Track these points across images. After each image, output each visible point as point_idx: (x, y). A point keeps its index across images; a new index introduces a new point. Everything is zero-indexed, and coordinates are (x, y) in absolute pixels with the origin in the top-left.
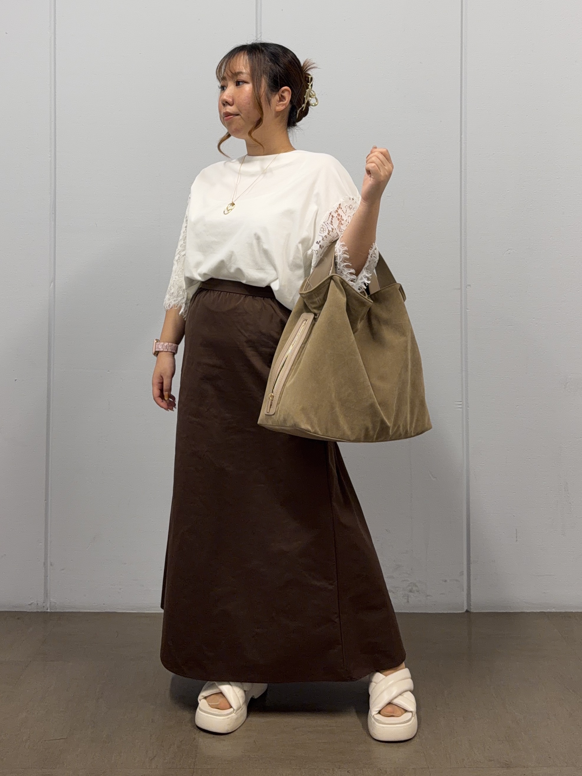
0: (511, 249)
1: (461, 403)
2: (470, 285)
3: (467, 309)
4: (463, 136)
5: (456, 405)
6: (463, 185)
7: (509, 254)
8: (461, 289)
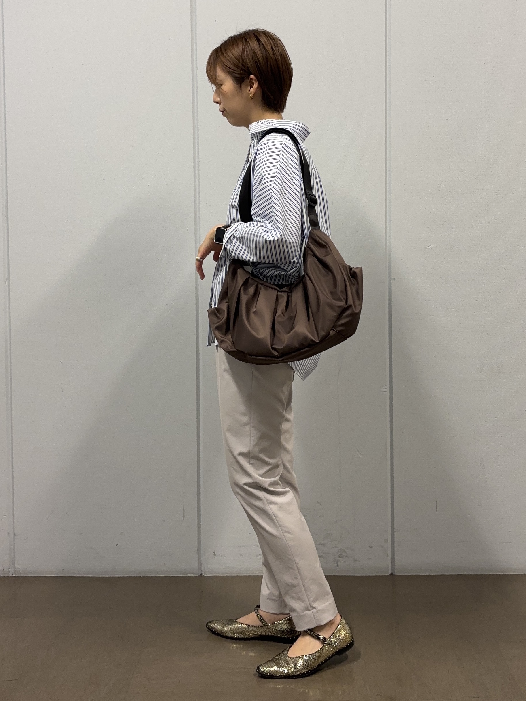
0: (432, 245)
1: (386, 387)
2: (394, 279)
3: (392, 301)
4: (387, 139)
5: (382, 389)
7: (431, 249)
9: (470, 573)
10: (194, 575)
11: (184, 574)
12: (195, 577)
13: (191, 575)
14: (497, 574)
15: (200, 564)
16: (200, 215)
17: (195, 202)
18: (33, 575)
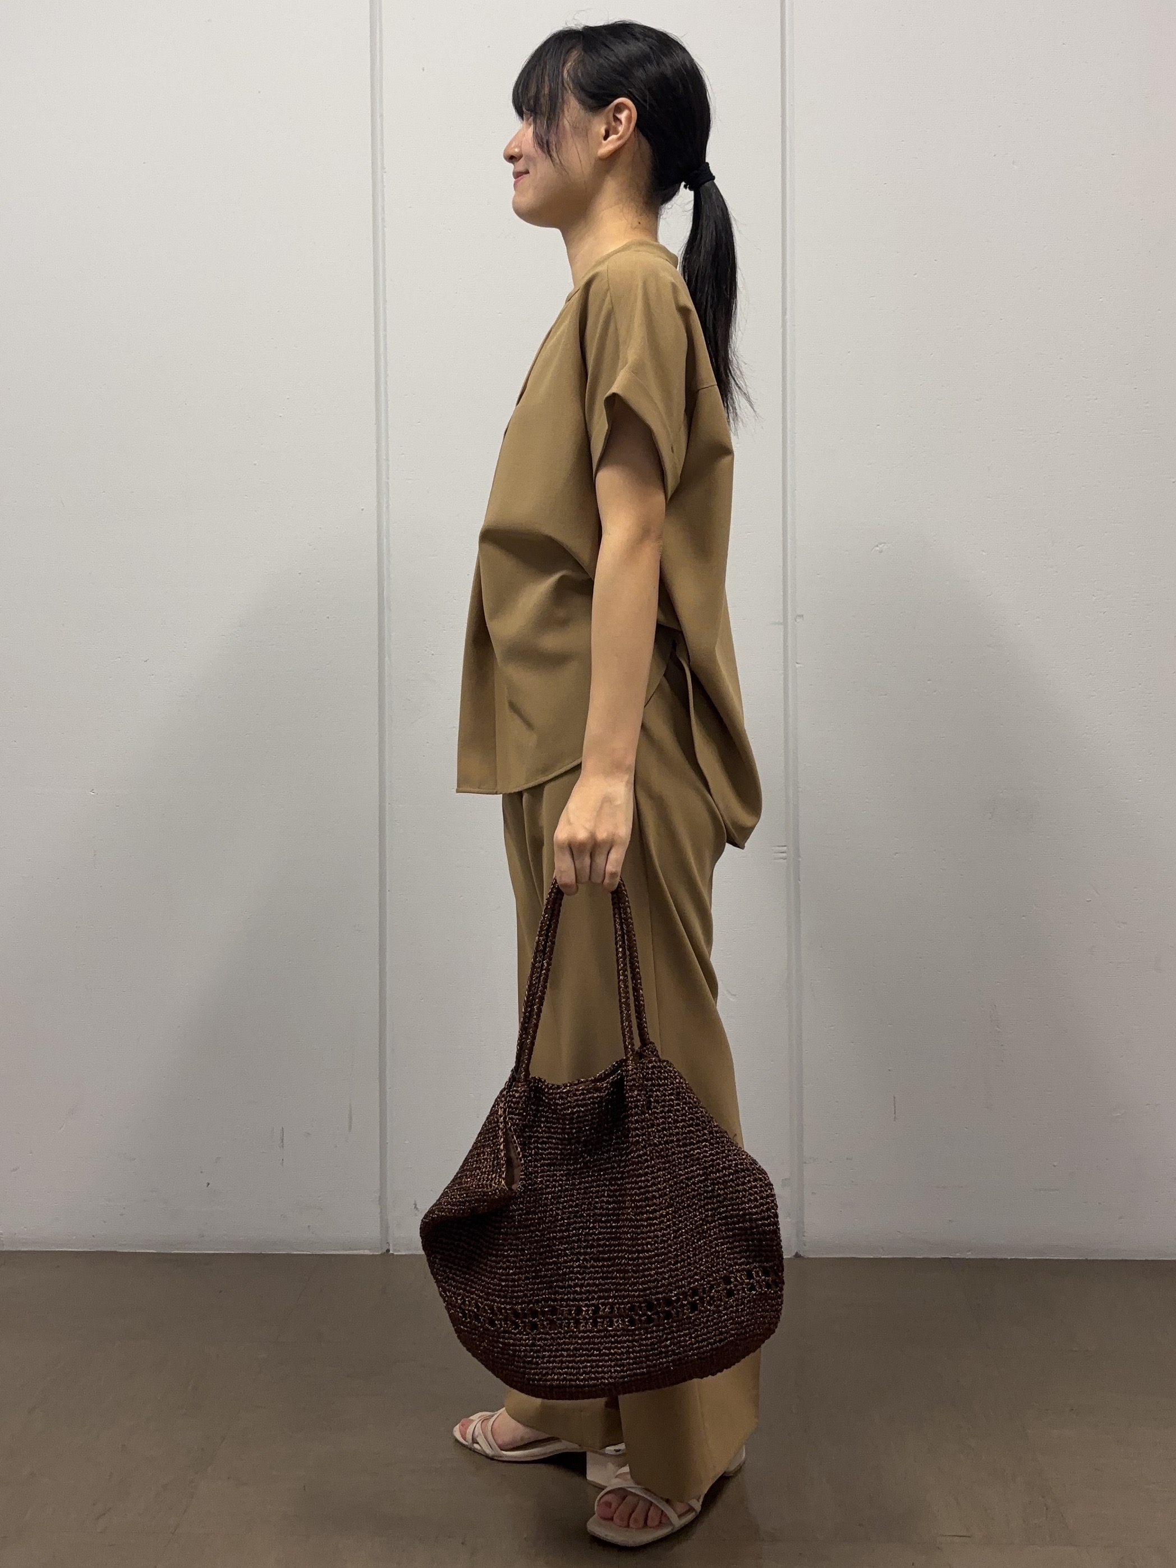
0: (885, 543)
1: (785, 848)
2: (802, 616)
3: (797, 663)
4: (788, 317)
5: (775, 852)
6: (788, 416)
7: (881, 552)
8: (785, 623)
9: (969, 1255)
10: (371, 1254)
11: (350, 1249)
12: (373, 1255)
13: (367, 1252)
14: (1027, 1258)
15: (385, 1227)
16: (388, 479)
17: (377, 451)
18: (30, 1249)
